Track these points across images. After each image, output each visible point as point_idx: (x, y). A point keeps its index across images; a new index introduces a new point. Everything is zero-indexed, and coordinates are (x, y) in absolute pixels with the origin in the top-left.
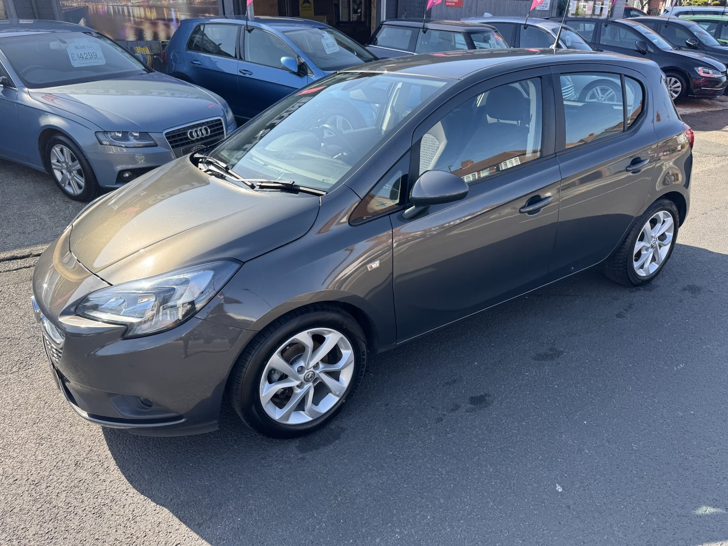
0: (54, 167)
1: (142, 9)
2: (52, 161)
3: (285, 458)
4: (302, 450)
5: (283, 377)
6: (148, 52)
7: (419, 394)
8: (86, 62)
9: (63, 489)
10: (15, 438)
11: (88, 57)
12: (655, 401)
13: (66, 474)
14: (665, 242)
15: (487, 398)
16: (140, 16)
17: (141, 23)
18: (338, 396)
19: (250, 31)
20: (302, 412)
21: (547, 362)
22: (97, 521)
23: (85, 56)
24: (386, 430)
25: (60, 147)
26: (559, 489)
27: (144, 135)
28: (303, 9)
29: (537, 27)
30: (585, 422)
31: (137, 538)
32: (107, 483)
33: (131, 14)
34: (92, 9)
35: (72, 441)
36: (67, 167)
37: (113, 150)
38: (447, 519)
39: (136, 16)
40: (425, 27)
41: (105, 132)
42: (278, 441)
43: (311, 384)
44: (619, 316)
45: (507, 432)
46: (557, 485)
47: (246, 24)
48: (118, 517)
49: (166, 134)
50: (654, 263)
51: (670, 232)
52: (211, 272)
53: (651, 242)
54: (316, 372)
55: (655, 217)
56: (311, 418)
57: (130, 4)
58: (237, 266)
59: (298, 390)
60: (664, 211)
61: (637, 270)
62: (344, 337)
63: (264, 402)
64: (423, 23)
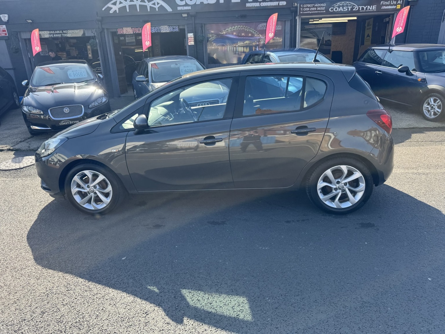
1: (242, 48)
11: (189, 71)
14: (357, 189)
15: (162, 227)
17: (241, 55)
18: (105, 204)
20: (90, 204)
21: (211, 225)
23: (187, 71)
28: (366, 40)
30: (176, 247)
34: (220, 50)
39: (239, 51)
43: (93, 194)
44: (288, 222)
46: (125, 257)
47: (264, 53)
50: (348, 202)
51: (362, 183)
52: (60, 140)
53: (338, 185)
54: (95, 189)
55: (339, 168)
56: (94, 209)
57: (237, 46)
58: (67, 139)
59: (88, 195)
60: (347, 166)
61: (326, 201)
62: (106, 179)
63: (73, 193)
64: (389, 47)
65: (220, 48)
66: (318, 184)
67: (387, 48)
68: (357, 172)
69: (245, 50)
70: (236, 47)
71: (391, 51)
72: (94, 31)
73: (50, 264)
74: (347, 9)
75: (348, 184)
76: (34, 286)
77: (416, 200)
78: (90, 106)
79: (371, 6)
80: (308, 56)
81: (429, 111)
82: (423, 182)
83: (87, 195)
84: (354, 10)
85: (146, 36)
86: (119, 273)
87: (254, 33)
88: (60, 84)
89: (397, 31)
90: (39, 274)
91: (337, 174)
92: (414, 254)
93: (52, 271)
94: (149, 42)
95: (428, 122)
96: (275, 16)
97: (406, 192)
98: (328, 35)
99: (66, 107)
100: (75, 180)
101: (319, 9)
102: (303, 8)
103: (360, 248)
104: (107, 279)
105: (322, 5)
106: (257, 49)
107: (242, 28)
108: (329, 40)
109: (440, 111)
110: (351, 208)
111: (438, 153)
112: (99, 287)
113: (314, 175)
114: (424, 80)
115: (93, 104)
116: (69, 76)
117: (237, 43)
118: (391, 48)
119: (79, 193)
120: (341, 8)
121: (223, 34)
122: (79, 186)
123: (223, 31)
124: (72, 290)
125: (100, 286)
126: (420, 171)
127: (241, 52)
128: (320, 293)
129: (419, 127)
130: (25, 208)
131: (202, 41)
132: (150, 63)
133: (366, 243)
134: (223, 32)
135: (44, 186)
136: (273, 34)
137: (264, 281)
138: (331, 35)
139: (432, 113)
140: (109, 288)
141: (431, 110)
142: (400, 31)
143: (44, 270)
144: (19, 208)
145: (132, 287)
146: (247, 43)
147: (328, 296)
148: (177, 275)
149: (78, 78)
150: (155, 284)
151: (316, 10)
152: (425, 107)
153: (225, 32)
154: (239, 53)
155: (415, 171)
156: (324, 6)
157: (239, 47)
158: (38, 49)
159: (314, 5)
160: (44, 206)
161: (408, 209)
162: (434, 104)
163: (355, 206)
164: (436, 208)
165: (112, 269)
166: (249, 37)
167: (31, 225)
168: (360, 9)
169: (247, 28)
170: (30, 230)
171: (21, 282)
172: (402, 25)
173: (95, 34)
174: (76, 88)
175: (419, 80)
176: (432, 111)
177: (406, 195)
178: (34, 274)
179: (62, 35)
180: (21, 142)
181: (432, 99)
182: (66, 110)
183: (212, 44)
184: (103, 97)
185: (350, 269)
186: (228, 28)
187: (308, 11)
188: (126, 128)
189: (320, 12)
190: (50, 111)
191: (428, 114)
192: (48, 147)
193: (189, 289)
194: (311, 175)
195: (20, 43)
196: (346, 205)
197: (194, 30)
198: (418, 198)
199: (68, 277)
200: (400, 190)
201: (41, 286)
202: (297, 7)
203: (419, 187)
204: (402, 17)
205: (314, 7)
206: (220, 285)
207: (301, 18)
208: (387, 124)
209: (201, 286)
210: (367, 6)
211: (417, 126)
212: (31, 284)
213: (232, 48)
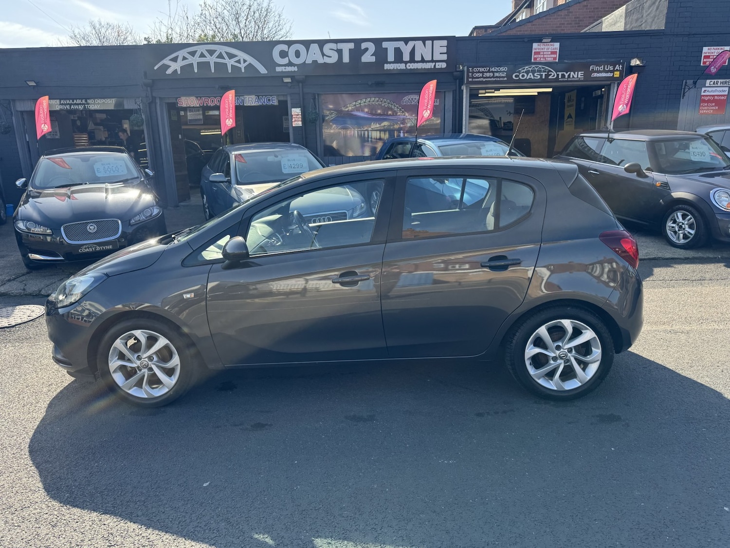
1: (378, 132)
7: (235, 411)
8: (293, 170)
11: (296, 167)
14: (589, 358)
15: (267, 427)
17: (375, 142)
18: (166, 389)
20: (140, 389)
21: (350, 422)
23: (293, 166)
26: (206, 484)
39: (373, 138)
40: (610, 137)
43: (146, 370)
46: (209, 482)
47: (415, 141)
51: (597, 348)
52: (93, 279)
53: (558, 352)
54: (150, 363)
55: (559, 325)
56: (146, 397)
57: (370, 129)
58: (105, 277)
59: (138, 372)
60: (572, 320)
61: (539, 379)
62: (171, 344)
63: (112, 370)
64: (608, 134)
65: (342, 132)
66: (527, 351)
67: (606, 135)
68: (588, 331)
69: (383, 136)
70: (368, 130)
71: (611, 140)
72: (139, 101)
73: (75, 498)
74: (539, 77)
75: (573, 350)
76: (47, 540)
77: (680, 375)
78: (133, 221)
79: (576, 73)
80: (484, 145)
81: (675, 232)
82: (684, 345)
83: (136, 373)
84: (550, 77)
85: (227, 110)
86: (201, 512)
87: (396, 109)
88: (81, 184)
89: (620, 110)
90: (55, 517)
91: (555, 334)
92: (693, 466)
93: (79, 510)
94: (231, 120)
95: (676, 249)
96: (432, 85)
97: (660, 363)
98: (508, 114)
99: (91, 222)
100: (116, 347)
101: (496, 74)
102: (473, 73)
103: (605, 458)
104: (179, 523)
105: (502, 69)
106: (402, 135)
107: (378, 101)
108: (510, 122)
109: (693, 232)
110: (580, 390)
111: (699, 299)
112: (167, 539)
113: (519, 335)
114: (666, 185)
115: (137, 218)
116: (96, 172)
117: (371, 124)
118: (611, 135)
119: (122, 368)
120: (531, 74)
121: (348, 111)
122: (122, 356)
123: (349, 105)
124: (117, 545)
125: (167, 536)
126: (676, 328)
127: (376, 139)
128: (551, 539)
129: (663, 257)
130: (21, 397)
131: (314, 121)
132: (233, 153)
133: (613, 449)
134: (347, 107)
135: (59, 357)
136: (429, 112)
137: (454, 520)
138: (512, 115)
139: (681, 236)
140: (185, 539)
141: (679, 230)
142: (624, 110)
143: (63, 510)
144: (10, 397)
145: (225, 535)
146: (385, 125)
147: (565, 543)
148: (303, 513)
149: (111, 175)
150: (267, 531)
151: (493, 77)
152: (669, 226)
153: (350, 108)
154: (373, 140)
155: (669, 328)
156: (504, 71)
157: (373, 132)
158: (45, 129)
159: (489, 69)
160: (56, 393)
161: (669, 390)
162: (683, 222)
163: (586, 387)
164: (713, 387)
165: (187, 504)
166: (388, 115)
167: (35, 427)
168: (560, 77)
169: (385, 102)
170: (34, 435)
171: (24, 532)
172: (626, 102)
173: (140, 106)
174: (110, 191)
175: (658, 184)
176: (681, 232)
177: (662, 367)
178: (45, 516)
179: (85, 107)
180: (9, 280)
181: (680, 214)
182: (92, 228)
183: (331, 126)
184: (155, 207)
185: (594, 495)
186: (356, 102)
187: (481, 77)
188: (208, 258)
189: (498, 79)
190: (64, 229)
191: (675, 237)
192: (71, 291)
193: (326, 538)
194: (515, 335)
195: (14, 118)
196: (572, 385)
197: (302, 103)
198: (680, 371)
199: (109, 521)
200: (650, 359)
201: (61, 539)
202: (463, 71)
203: (679, 354)
204: (626, 90)
205: (489, 71)
206: (381, 529)
207: (470, 87)
208: (631, 253)
209: (348, 532)
210: (569, 73)
211: (660, 255)
212: (42, 535)
213: (363, 132)
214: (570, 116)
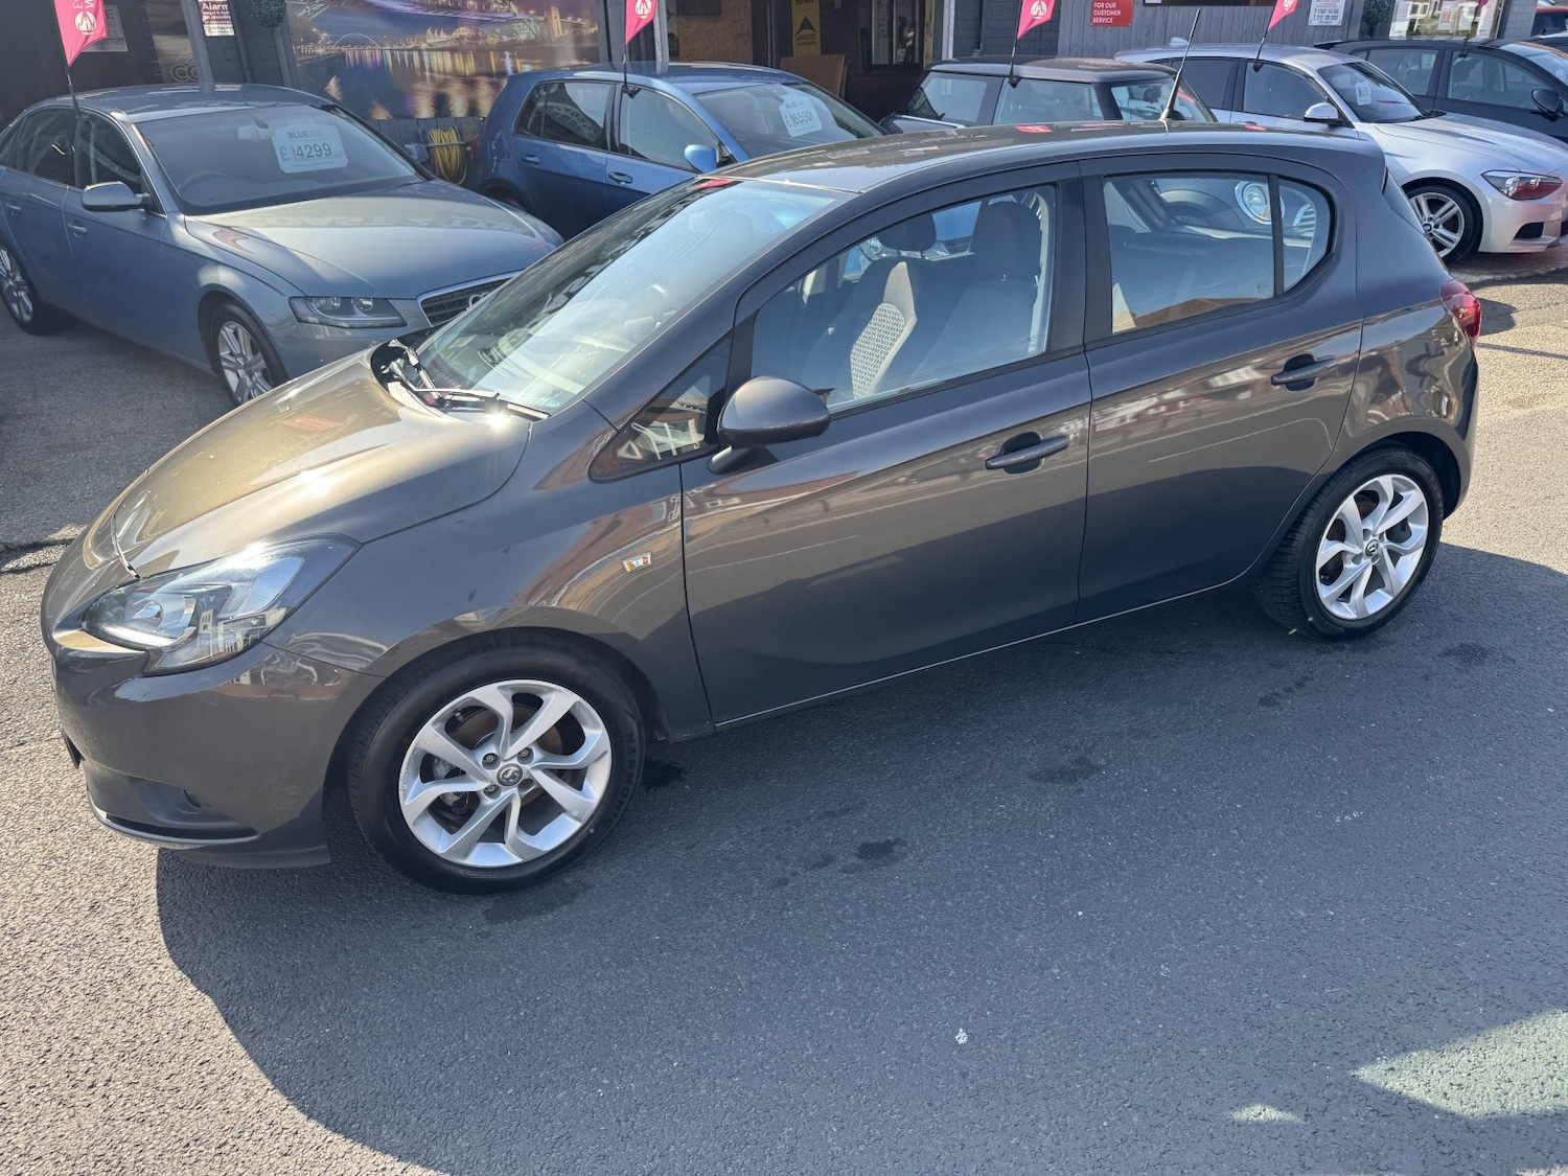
0: (224, 364)
1: (448, 55)
2: (222, 354)
3: (455, 930)
4: (492, 917)
5: (455, 773)
6: (454, 139)
7: (764, 830)
8: (308, 163)
9: (55, 947)
10: (11, 854)
11: (314, 153)
12: (1257, 883)
13: (70, 922)
14: (1407, 545)
15: (896, 848)
16: (444, 69)
17: (445, 83)
18: (578, 819)
19: (632, 95)
20: (501, 844)
21: (1057, 786)
22: (88, 1008)
23: (306, 152)
24: (668, 895)
25: (234, 326)
26: (962, 1038)
27: (382, 305)
28: (801, 41)
29: (1282, 65)
30: (1080, 913)
31: (143, 1043)
32: (130, 944)
33: (427, 66)
34: (351, 60)
35: (101, 865)
36: (245, 365)
37: (325, 333)
38: (710, 1071)
39: (436, 70)
40: (1015, 74)
41: (307, 298)
42: (455, 897)
43: (514, 790)
44: (1266, 701)
45: (906, 917)
46: (961, 1030)
47: (623, 80)
48: (124, 1005)
49: (423, 303)
50: (1379, 590)
51: (1421, 525)
52: (298, 563)
53: (1365, 544)
54: (526, 767)
55: (1375, 487)
56: (517, 860)
58: (348, 550)
59: (489, 801)
60: (1395, 476)
61: (1332, 604)
62: (584, 703)
63: (410, 817)
64: (1010, 66)
65: (350, 55)
66: (1320, 552)
67: (1004, 68)
68: (1413, 492)
69: (460, 64)
70: (420, 51)
71: (1015, 81)
75: (1387, 535)
83: (480, 805)
89: (1034, 13)
91: (1366, 505)
94: (92, 17)
100: (421, 747)
110: (1389, 610)
118: (1017, 70)
119: (439, 806)
133: (1550, 710)
137: (1520, 933)
138: (673, 17)
142: (1041, 14)
146: (462, 37)
154: (436, 75)
157: (434, 53)
193: (1368, 1060)
206: (1435, 1002)
209: (1391, 1033)
213: (405, 53)
214: (806, 24)
